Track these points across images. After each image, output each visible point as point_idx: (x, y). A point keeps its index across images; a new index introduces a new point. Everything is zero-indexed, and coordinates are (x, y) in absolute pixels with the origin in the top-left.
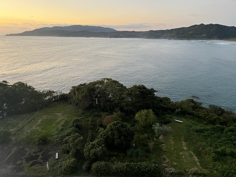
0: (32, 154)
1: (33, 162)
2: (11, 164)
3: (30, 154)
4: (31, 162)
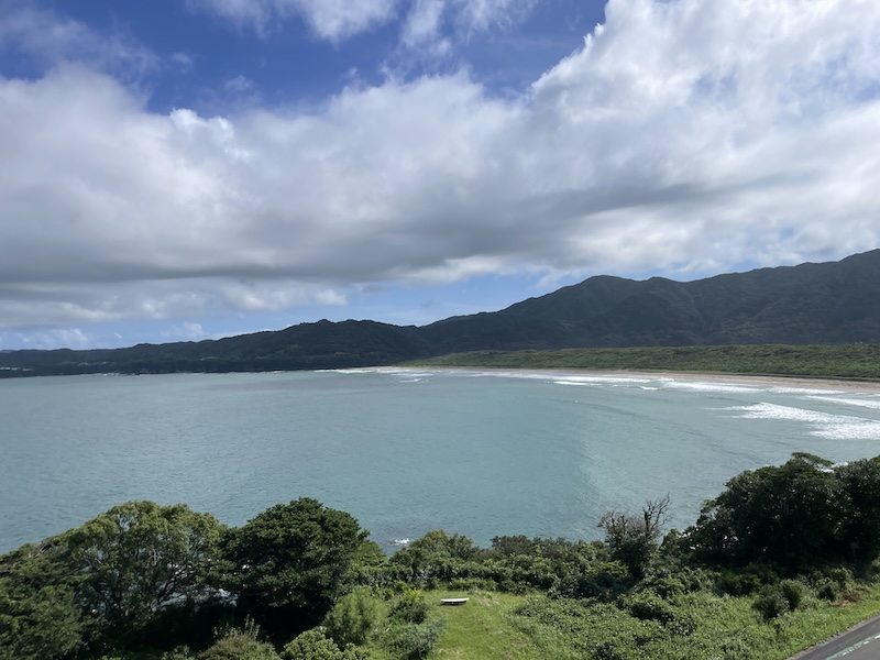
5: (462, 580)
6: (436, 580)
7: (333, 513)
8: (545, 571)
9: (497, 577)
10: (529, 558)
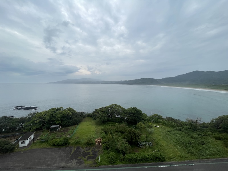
0: (85, 151)
1: (88, 157)
2: (74, 159)
3: (84, 151)
4: (87, 157)
5: (159, 123)
6: (155, 122)
7: (139, 110)
8: (174, 125)
9: (165, 124)
10: (172, 122)
